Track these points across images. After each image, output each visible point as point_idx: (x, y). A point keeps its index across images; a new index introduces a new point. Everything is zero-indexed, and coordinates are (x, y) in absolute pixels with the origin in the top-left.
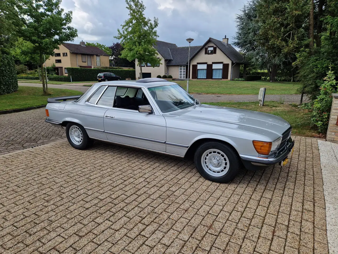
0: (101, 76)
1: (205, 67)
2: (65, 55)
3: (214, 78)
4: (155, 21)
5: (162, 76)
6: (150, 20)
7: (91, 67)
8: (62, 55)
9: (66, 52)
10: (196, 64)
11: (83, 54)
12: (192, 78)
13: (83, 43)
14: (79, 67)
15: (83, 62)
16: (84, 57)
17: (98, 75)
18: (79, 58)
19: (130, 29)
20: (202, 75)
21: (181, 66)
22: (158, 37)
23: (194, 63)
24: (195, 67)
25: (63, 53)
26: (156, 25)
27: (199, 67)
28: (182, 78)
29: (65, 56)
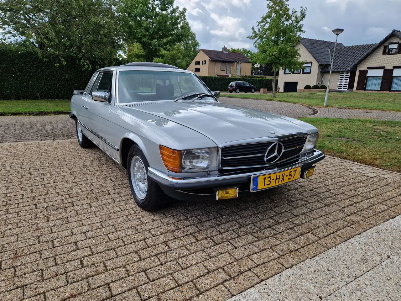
0: (233, 85)
1: (380, 73)
2: (204, 62)
3: (393, 89)
4: (301, 12)
5: (312, 86)
6: (295, 12)
7: (228, 76)
8: (201, 63)
9: (205, 60)
10: (366, 69)
11: (223, 62)
12: (357, 89)
13: (225, 49)
14: (217, 75)
15: (221, 70)
16: (223, 64)
17: (230, 84)
18: (218, 65)
19: (268, 25)
20: (374, 85)
21: (343, 72)
22: (305, 32)
23: (363, 67)
24: (363, 73)
25: (203, 61)
26: (303, 17)
27: (370, 73)
28: (342, 89)
29: (204, 64)
